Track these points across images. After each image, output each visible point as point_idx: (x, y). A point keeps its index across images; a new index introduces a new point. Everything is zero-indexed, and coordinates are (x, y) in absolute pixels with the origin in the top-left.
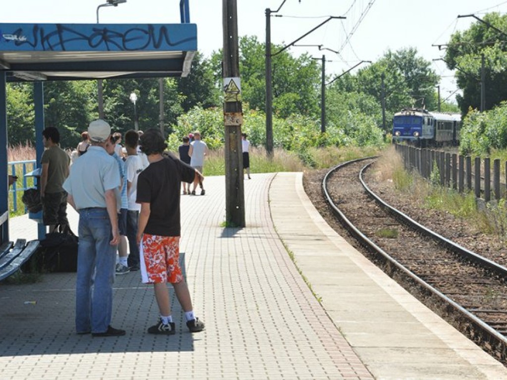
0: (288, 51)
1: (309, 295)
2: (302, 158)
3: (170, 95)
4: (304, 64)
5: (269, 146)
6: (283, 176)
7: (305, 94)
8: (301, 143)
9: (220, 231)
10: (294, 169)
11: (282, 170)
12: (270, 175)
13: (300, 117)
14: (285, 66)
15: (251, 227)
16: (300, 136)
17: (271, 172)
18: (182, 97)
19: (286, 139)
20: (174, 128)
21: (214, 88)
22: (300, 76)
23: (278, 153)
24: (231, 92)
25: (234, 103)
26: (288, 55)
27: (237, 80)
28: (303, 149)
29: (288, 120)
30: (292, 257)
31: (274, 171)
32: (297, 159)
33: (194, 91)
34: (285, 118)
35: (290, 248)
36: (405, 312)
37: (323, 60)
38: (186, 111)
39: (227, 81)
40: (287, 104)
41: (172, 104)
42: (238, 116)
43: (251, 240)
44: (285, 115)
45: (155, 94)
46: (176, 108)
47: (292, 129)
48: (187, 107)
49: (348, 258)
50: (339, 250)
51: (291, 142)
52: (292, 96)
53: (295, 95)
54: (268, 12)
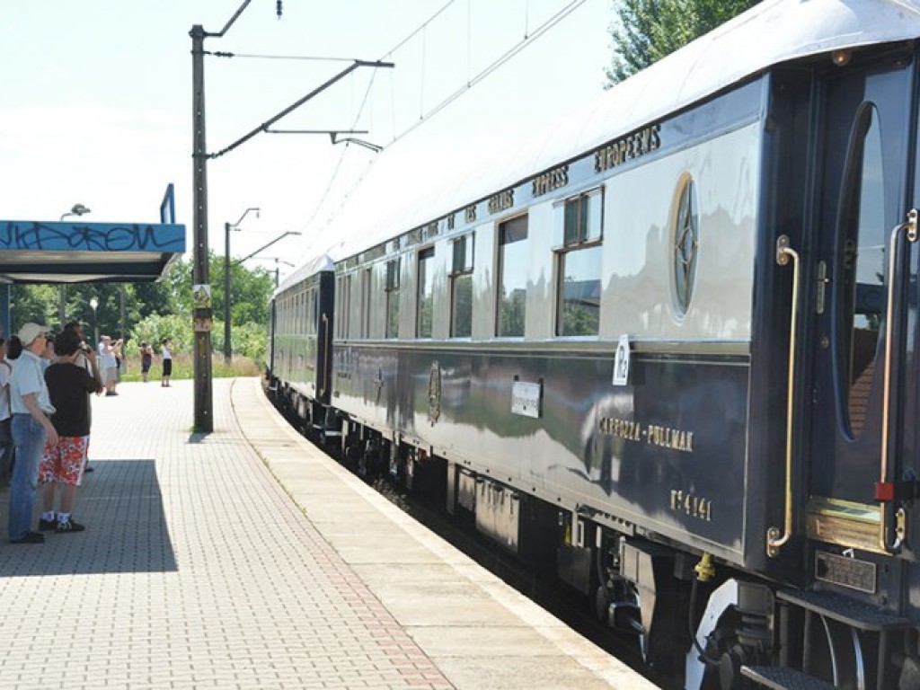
0: (243, 264)
1: (291, 504)
2: (257, 363)
3: (129, 303)
4: (258, 276)
5: (227, 352)
6: (243, 382)
7: (259, 304)
8: (255, 350)
9: (188, 436)
10: (251, 374)
11: (240, 375)
12: (230, 380)
13: (255, 326)
14: (240, 277)
15: (219, 432)
16: (255, 344)
17: (229, 376)
18: (141, 305)
19: (242, 345)
20: (132, 334)
21: (172, 296)
22: (254, 287)
23: (235, 359)
24: (201, 299)
25: (204, 309)
26: (243, 267)
27: (207, 287)
28: (258, 356)
29: (244, 329)
30: (267, 465)
31: (233, 376)
32: (252, 364)
33: (152, 299)
34: (240, 325)
35: (264, 454)
36: (392, 523)
37: (277, 272)
38: (144, 318)
39: (197, 288)
40: (242, 312)
41: (130, 311)
42: (207, 323)
43: (221, 446)
44: (240, 323)
45: (114, 301)
46: (134, 315)
47: (247, 336)
48: (145, 313)
49: (321, 465)
50: (312, 457)
51: (247, 348)
52: (247, 305)
53: (249, 304)
54: (227, 226)
